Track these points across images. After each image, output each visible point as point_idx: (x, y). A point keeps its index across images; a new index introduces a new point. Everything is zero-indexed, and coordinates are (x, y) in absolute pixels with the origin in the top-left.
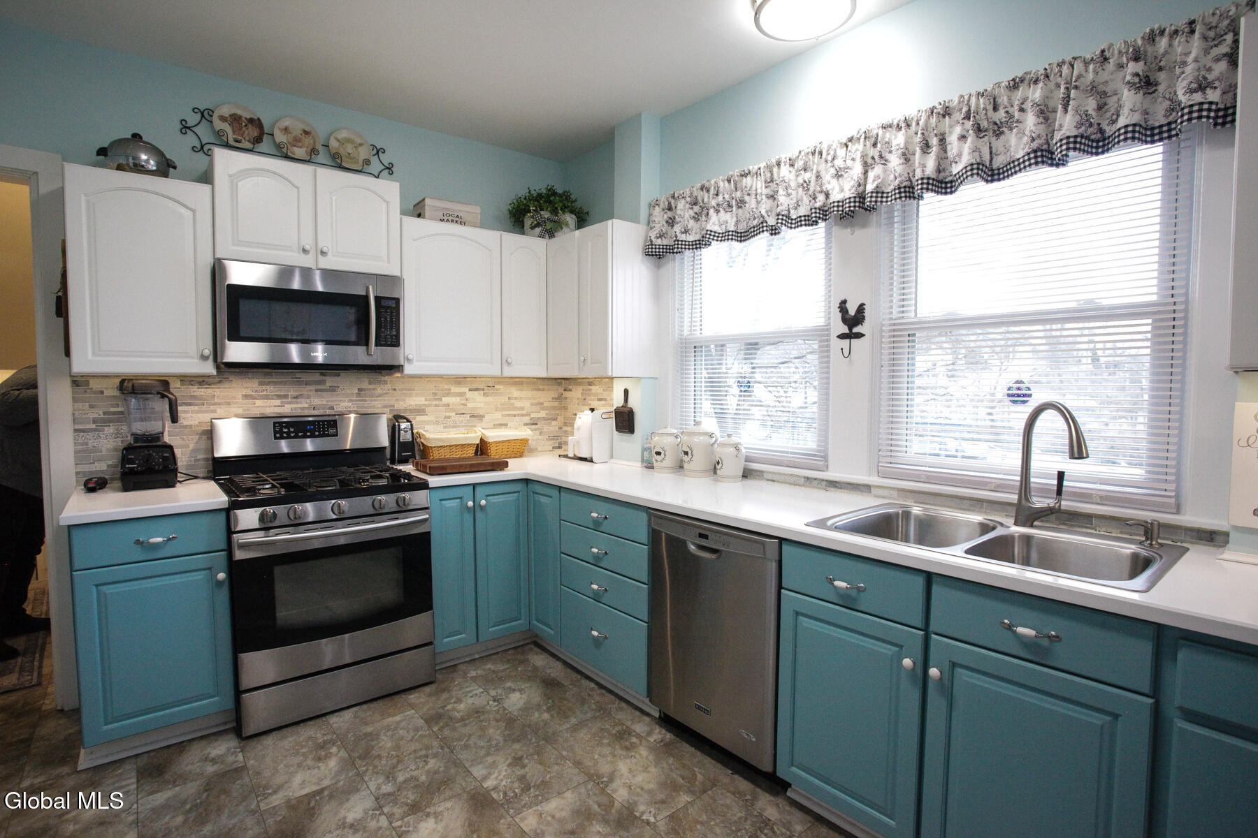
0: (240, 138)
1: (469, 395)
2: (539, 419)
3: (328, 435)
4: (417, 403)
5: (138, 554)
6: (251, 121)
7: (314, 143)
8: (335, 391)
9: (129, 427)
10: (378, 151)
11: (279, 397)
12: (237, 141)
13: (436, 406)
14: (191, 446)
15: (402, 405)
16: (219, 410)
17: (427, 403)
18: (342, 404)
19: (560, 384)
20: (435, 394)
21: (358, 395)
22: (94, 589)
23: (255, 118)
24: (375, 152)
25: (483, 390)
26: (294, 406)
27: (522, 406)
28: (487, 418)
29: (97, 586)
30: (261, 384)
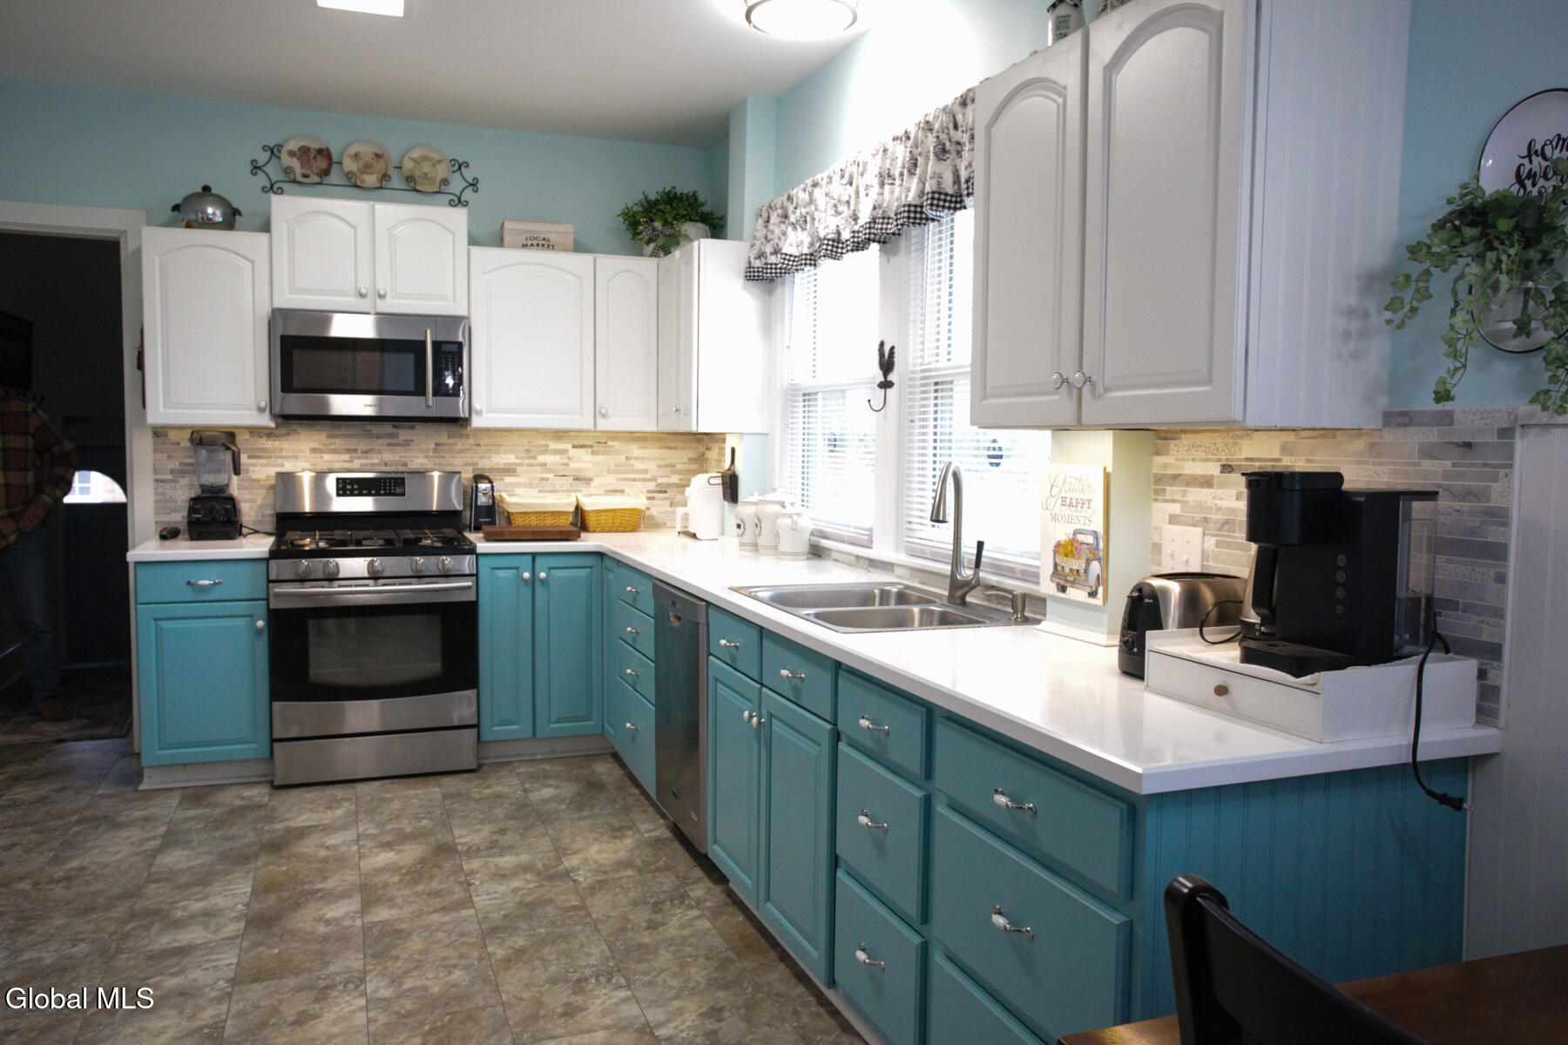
0: (308, 172)
1: (573, 452)
2: (669, 485)
3: (395, 495)
4: (504, 461)
5: (188, 594)
6: (320, 151)
7: (387, 166)
8: (409, 445)
9: (199, 478)
10: (460, 166)
11: (348, 451)
12: (305, 176)
13: (530, 465)
14: (259, 501)
15: (485, 464)
16: (286, 464)
17: (518, 461)
18: (417, 461)
19: (699, 441)
20: (528, 451)
21: (436, 450)
22: (153, 622)
23: (324, 147)
24: (456, 167)
25: (592, 447)
26: (363, 461)
27: (645, 467)
28: (597, 482)
29: (156, 620)
30: (330, 436)
